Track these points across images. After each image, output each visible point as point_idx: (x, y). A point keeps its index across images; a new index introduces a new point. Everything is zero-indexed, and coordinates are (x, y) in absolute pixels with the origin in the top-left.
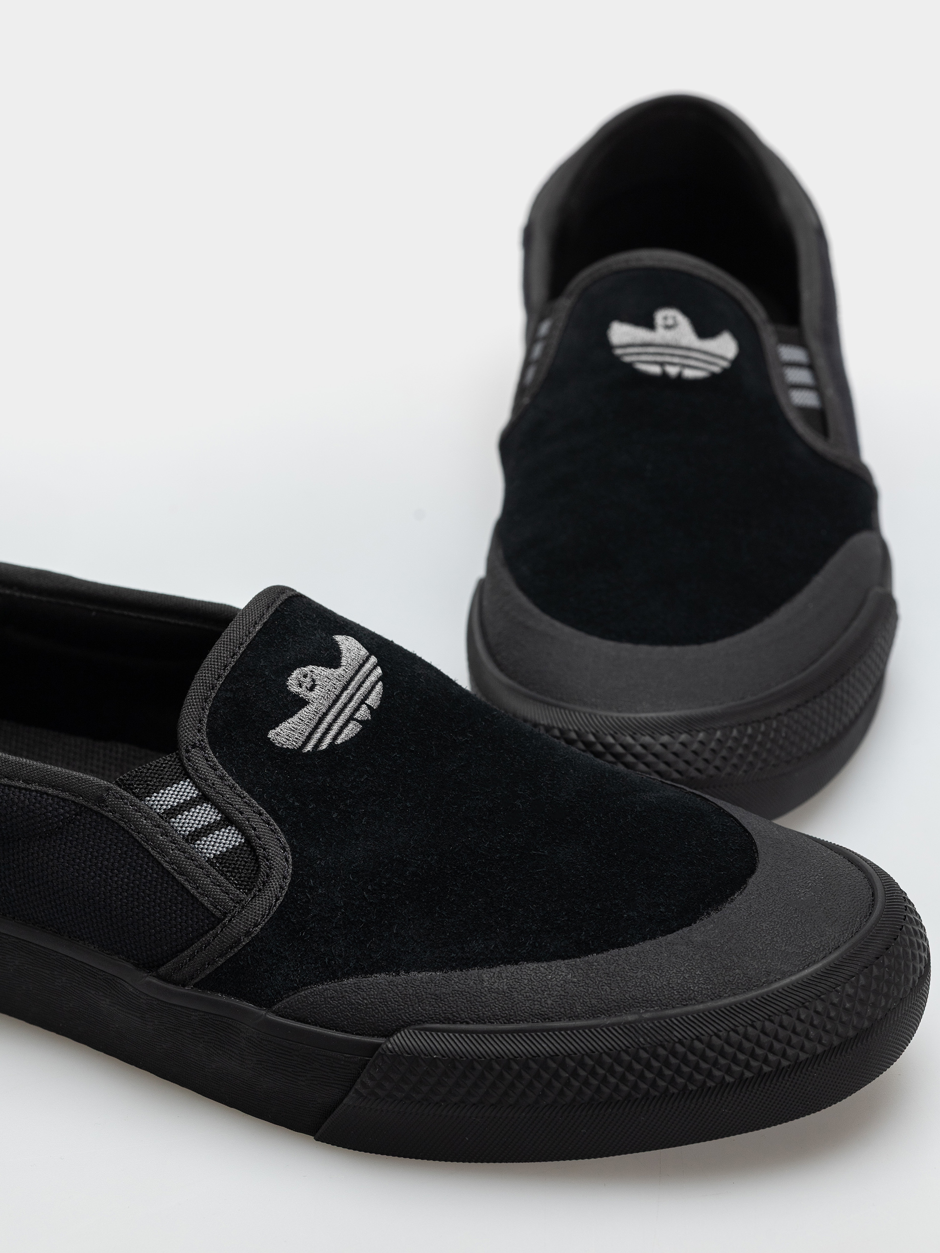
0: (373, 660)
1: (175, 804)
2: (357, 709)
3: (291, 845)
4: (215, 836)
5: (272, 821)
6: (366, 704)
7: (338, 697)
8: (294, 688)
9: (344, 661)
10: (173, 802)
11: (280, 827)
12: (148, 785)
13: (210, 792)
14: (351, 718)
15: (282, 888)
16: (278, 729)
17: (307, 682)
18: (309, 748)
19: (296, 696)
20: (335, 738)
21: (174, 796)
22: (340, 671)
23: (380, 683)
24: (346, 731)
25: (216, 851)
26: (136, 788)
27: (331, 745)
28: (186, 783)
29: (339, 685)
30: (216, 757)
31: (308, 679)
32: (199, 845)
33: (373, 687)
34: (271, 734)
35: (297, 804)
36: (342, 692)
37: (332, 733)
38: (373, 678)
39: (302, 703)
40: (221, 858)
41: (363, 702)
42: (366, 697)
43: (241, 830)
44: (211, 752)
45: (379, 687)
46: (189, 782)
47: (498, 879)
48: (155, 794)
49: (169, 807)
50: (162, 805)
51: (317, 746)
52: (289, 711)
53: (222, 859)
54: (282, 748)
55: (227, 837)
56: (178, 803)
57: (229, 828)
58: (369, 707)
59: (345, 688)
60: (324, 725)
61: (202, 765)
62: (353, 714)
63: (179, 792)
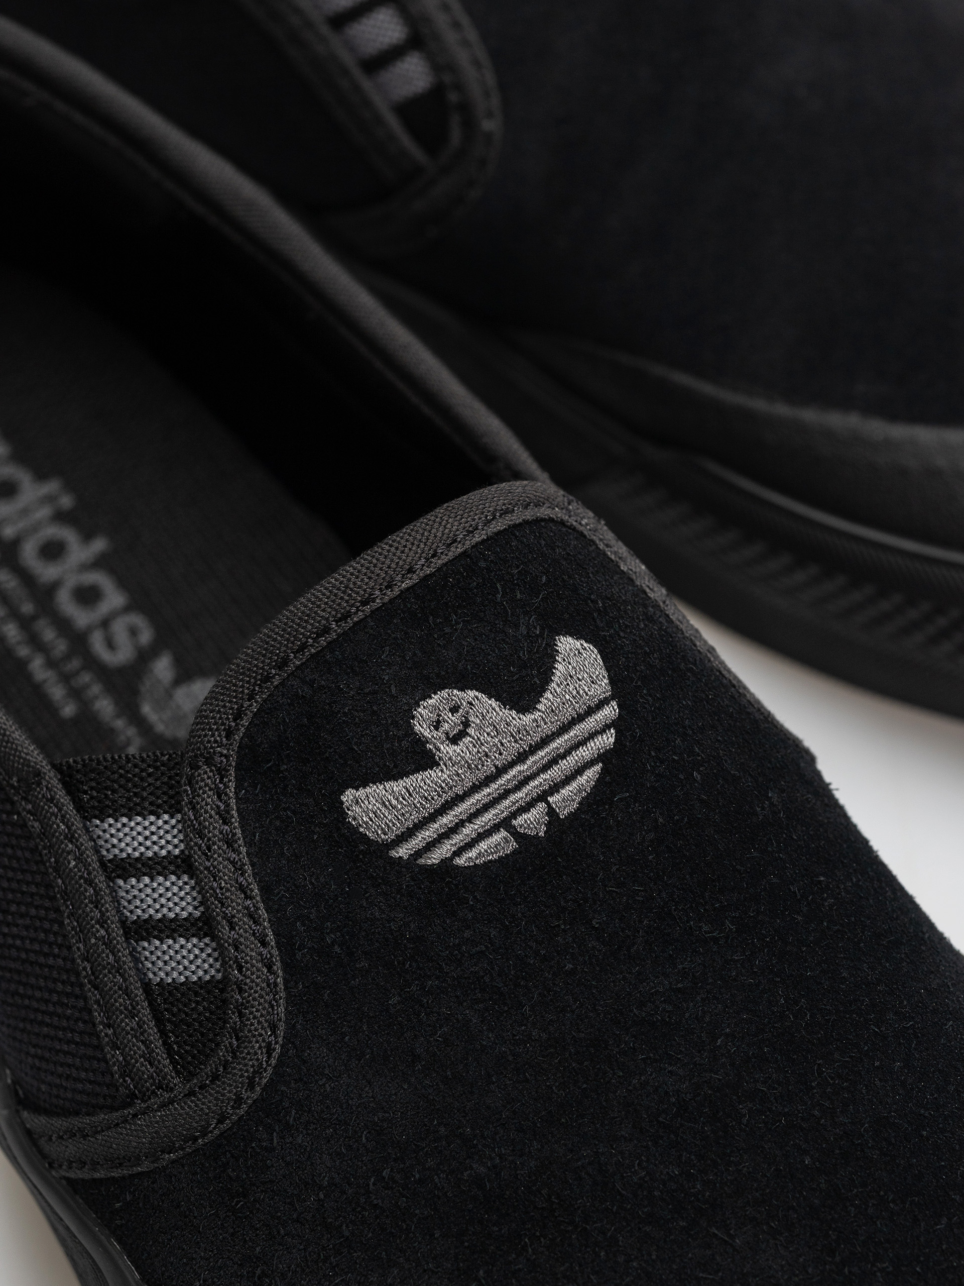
0: (610, 711)
1: (137, 854)
2: (526, 808)
3: (291, 1027)
4: (177, 947)
5: (278, 967)
6: (548, 803)
7: (501, 771)
8: (422, 729)
9: (547, 700)
10: (134, 849)
11: (286, 982)
12: (106, 797)
13: (198, 860)
14: (505, 823)
15: (239, 1101)
16: (361, 792)
17: (451, 722)
18: (403, 852)
19: (421, 742)
20: (458, 853)
21: (141, 839)
22: (527, 719)
23: (598, 768)
24: (483, 846)
25: (167, 974)
26: (85, 792)
27: (446, 863)
28: (173, 821)
29: (513, 749)
30: (237, 798)
31: (455, 718)
32: (144, 949)
33: (579, 771)
34: (348, 796)
35: (337, 949)
36: (512, 764)
37: (458, 839)
38: (585, 753)
39: (426, 759)
40: (170, 991)
41: (542, 797)
42: (555, 788)
43: (223, 955)
44: (232, 785)
45: (592, 773)
46: (178, 822)
47: (621, 1259)
48: (111, 821)
49: (124, 855)
50: (114, 846)
51: (419, 854)
52: (396, 766)
53: (170, 993)
55: (196, 957)
56: (142, 854)
57: (207, 940)
58: (551, 812)
59: (522, 757)
60: (446, 820)
61: (211, 804)
62: (514, 815)
63: (153, 833)
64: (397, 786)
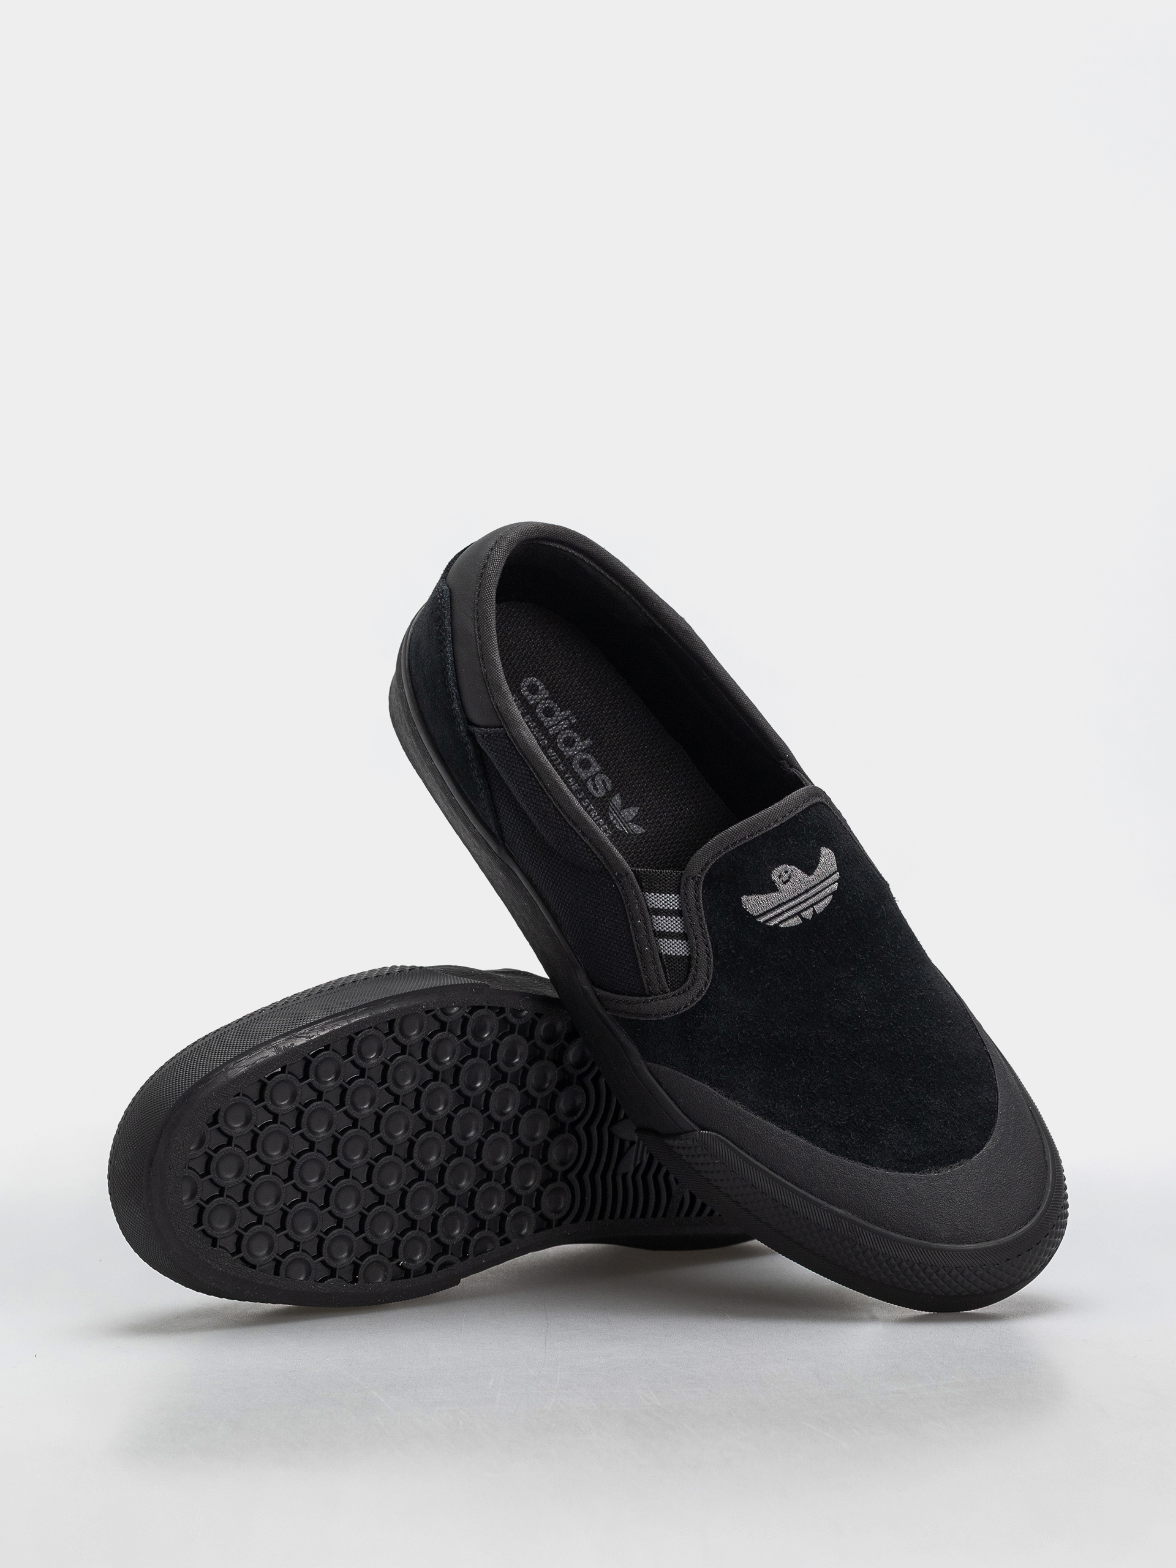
0: (836, 876)
1: (662, 907)
2: (806, 909)
3: (714, 977)
4: (673, 942)
5: (712, 955)
6: (814, 908)
7: (799, 895)
8: (775, 878)
9: (818, 871)
10: (661, 906)
11: (714, 961)
12: (652, 885)
13: (686, 914)
14: (799, 914)
15: (693, 1000)
16: (749, 897)
17: (785, 877)
18: (761, 919)
19: (774, 882)
20: (781, 922)
21: (663, 902)
22: (810, 878)
23: (831, 897)
24: (790, 921)
25: (669, 952)
26: (644, 882)
27: (776, 925)
28: (676, 897)
29: (804, 888)
30: (703, 893)
31: (786, 875)
32: (661, 941)
33: (825, 897)
34: (744, 898)
35: (733, 951)
36: (803, 893)
37: (782, 918)
38: (828, 891)
39: (773, 888)
41: (812, 906)
42: (816, 903)
43: (690, 947)
44: (701, 888)
45: (829, 899)
46: (678, 897)
47: (823, 1069)
48: (653, 894)
49: (657, 907)
50: (653, 903)
51: (767, 921)
52: (763, 890)
53: (669, 959)
54: (745, 910)
55: (680, 947)
56: (663, 908)
57: (684, 941)
58: (814, 911)
59: (807, 891)
60: (779, 911)
61: (691, 893)
62: (802, 911)
63: (668, 901)
64: (763, 897)
